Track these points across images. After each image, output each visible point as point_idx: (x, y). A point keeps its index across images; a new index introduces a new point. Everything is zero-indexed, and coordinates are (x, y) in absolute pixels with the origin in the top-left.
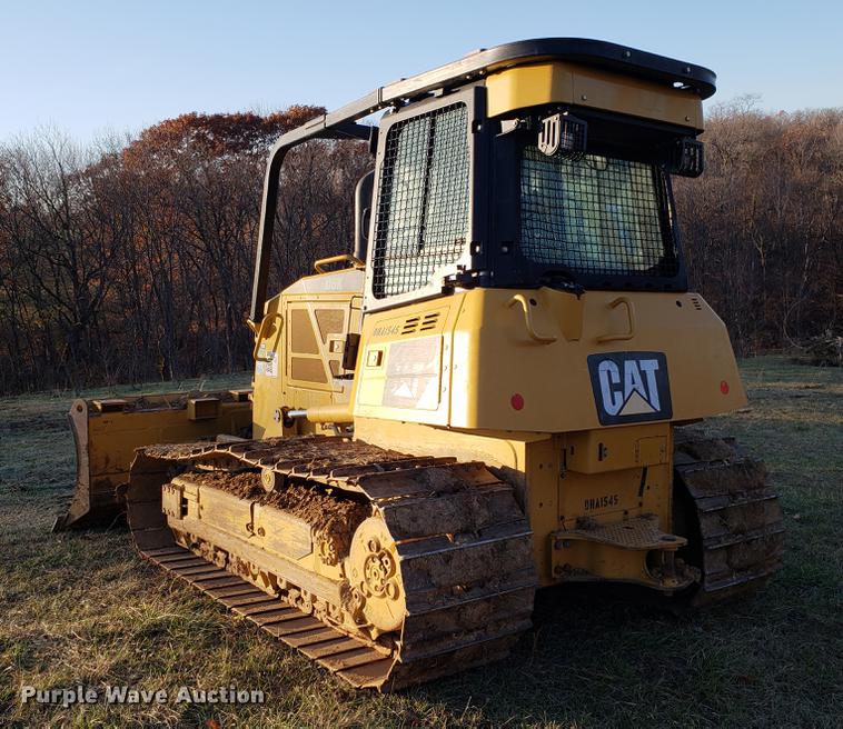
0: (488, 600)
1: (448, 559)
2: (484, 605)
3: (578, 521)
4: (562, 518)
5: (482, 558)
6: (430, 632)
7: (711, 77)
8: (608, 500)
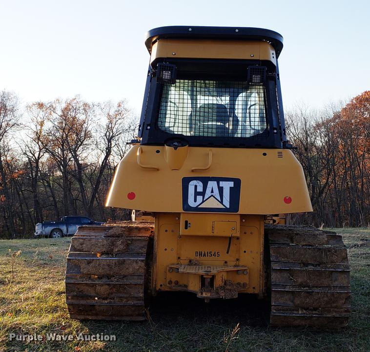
0: (109, 285)
1: (89, 262)
2: (107, 287)
3: (190, 261)
4: (179, 258)
5: (108, 265)
6: (81, 294)
7: (279, 37)
8: (213, 253)
